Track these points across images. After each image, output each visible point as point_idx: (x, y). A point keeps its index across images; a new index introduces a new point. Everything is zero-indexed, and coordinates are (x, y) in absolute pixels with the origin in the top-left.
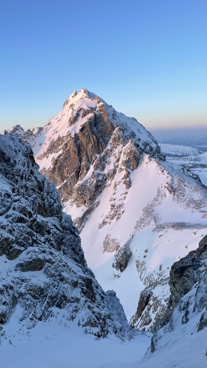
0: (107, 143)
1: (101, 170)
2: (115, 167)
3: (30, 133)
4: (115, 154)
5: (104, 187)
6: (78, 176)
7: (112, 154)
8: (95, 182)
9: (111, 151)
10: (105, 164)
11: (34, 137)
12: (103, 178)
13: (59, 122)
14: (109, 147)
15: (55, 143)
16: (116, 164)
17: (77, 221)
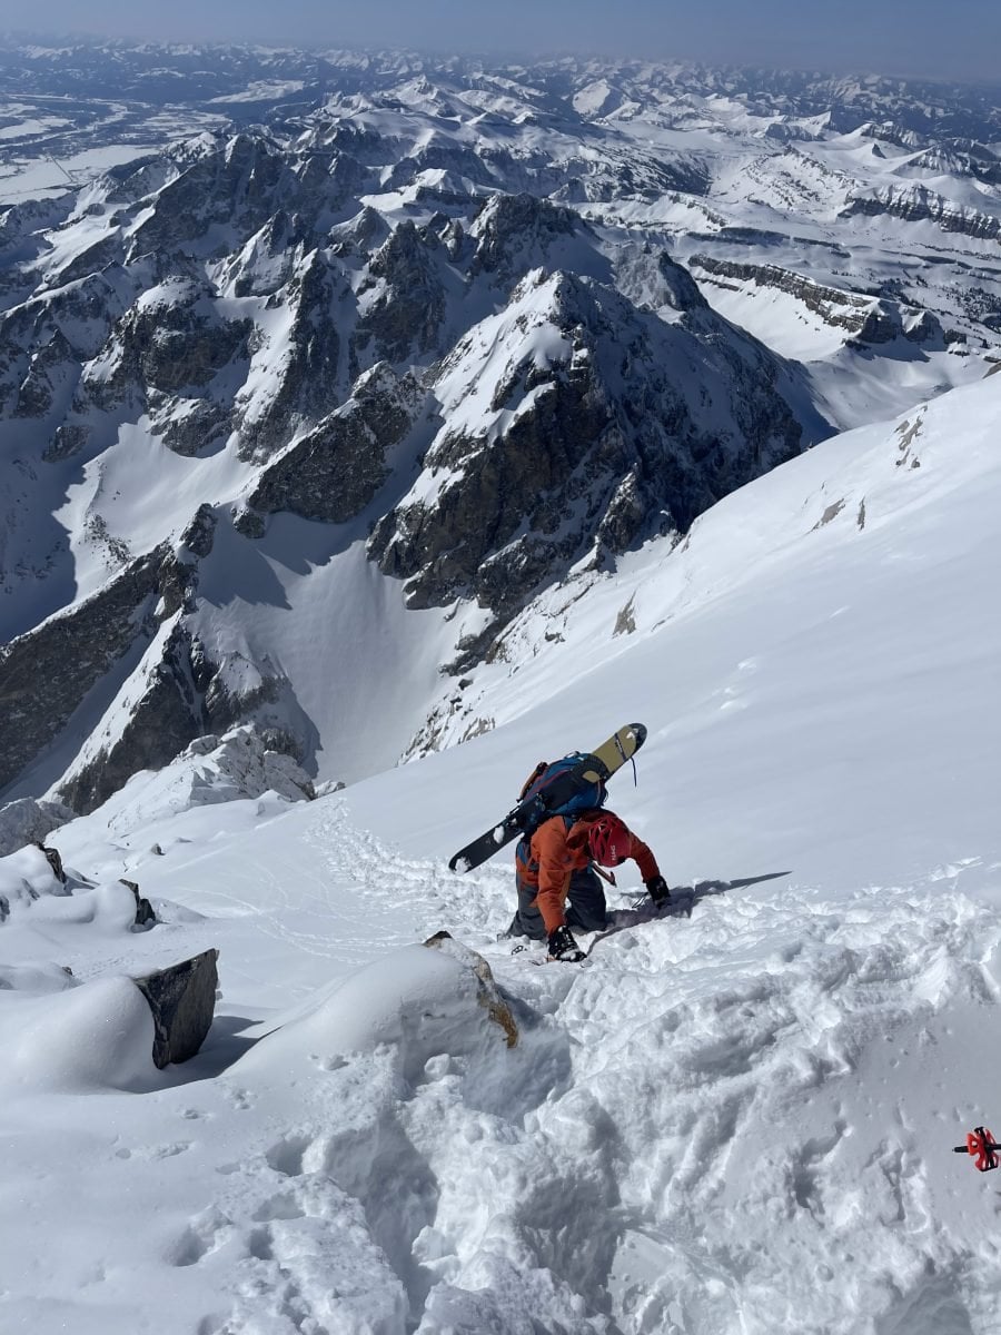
0: (577, 462)
1: (545, 533)
2: (582, 528)
3: (410, 381)
4: (589, 495)
5: (545, 574)
6: (493, 537)
7: (584, 493)
8: (523, 562)
9: (583, 484)
10: (561, 516)
11: (418, 392)
12: (547, 552)
13: (487, 358)
14: (579, 472)
15: (453, 441)
16: (587, 521)
17: (470, 644)
